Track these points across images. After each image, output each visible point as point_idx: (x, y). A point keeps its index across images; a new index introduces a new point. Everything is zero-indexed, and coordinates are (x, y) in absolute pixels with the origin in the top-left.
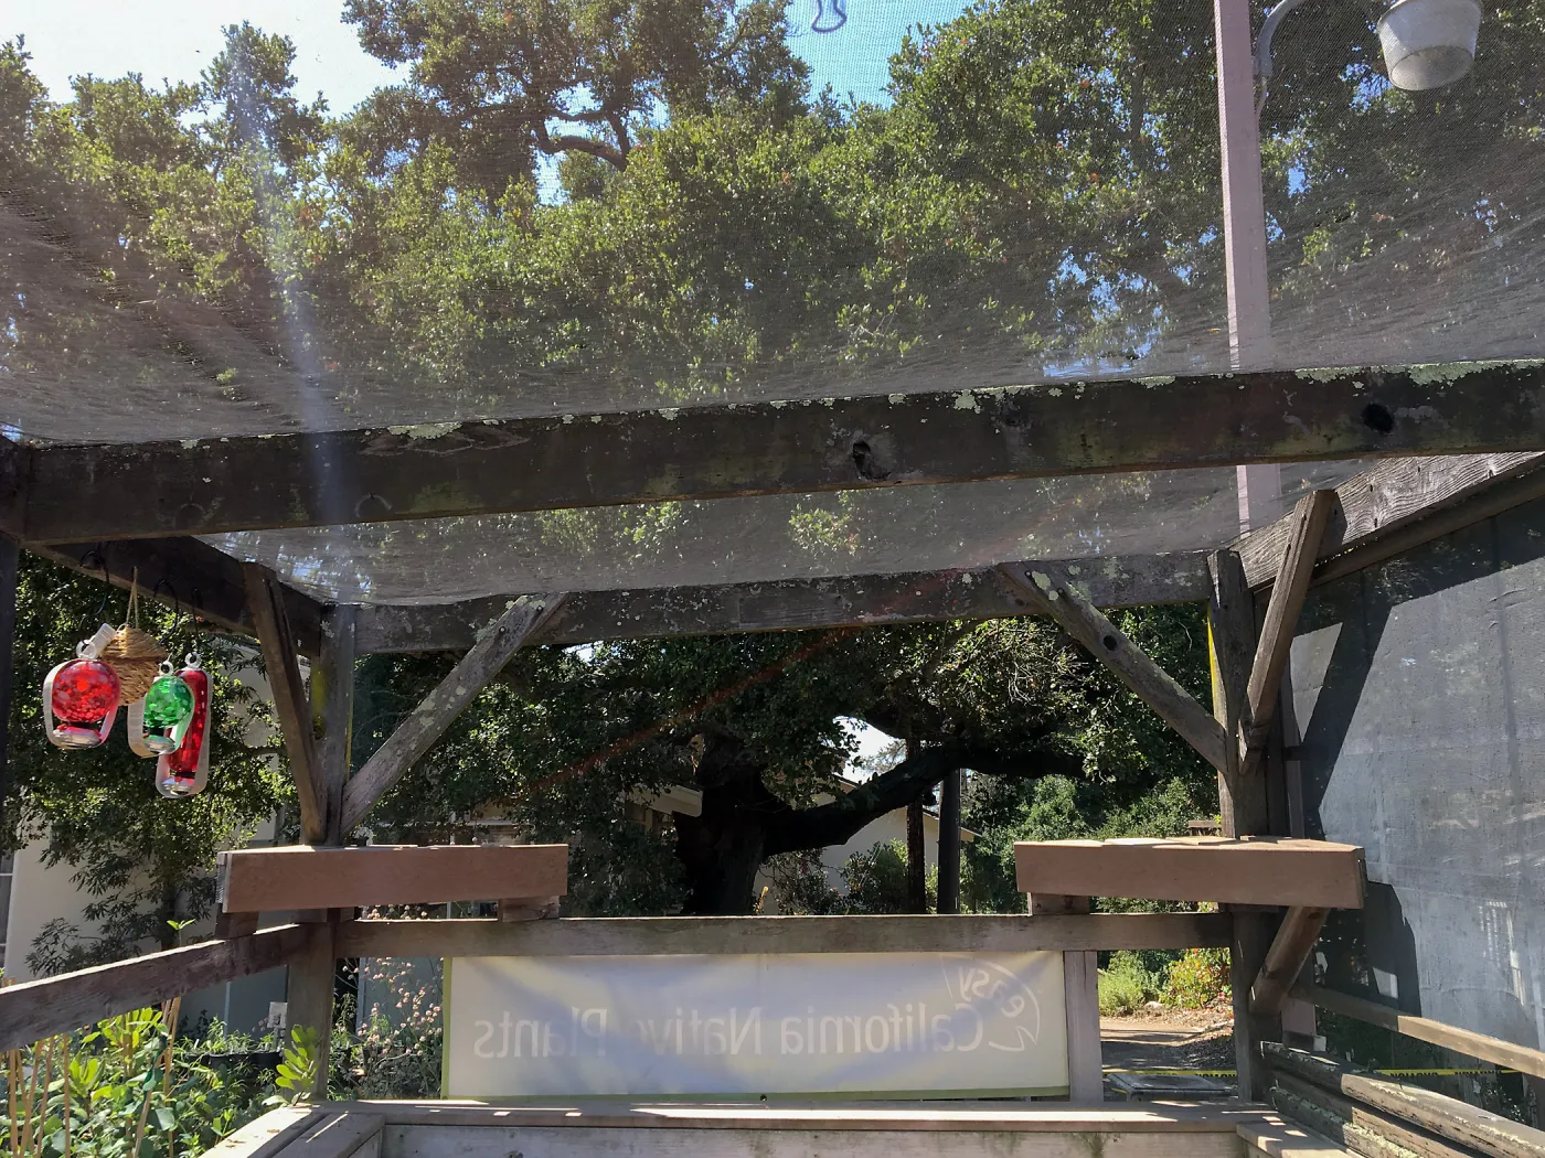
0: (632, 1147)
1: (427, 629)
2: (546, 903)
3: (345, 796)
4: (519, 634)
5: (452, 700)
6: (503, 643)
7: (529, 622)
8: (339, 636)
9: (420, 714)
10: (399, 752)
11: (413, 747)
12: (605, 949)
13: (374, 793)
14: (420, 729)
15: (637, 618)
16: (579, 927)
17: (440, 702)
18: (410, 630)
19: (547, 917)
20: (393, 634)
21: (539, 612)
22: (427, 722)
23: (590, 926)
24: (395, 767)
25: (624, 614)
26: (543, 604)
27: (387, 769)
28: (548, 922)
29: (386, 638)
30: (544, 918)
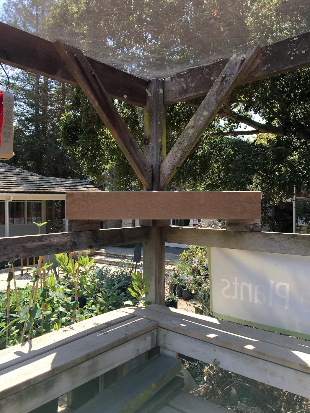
0: (283, 378)
1: (193, 85)
2: (252, 223)
3: (161, 170)
4: (233, 76)
5: (202, 118)
6: (224, 83)
7: (237, 68)
8: (153, 95)
9: (188, 128)
10: (180, 148)
11: (186, 144)
12: (285, 251)
13: (171, 168)
14: (188, 135)
15: (304, 52)
16: (271, 237)
17: (196, 120)
18: (185, 87)
19: (253, 230)
20: (179, 91)
21: (243, 61)
22: (191, 132)
23: (276, 237)
24: (179, 155)
25: (295, 52)
26: (244, 56)
27: (176, 156)
28: (253, 233)
29: (176, 93)
30: (252, 231)
